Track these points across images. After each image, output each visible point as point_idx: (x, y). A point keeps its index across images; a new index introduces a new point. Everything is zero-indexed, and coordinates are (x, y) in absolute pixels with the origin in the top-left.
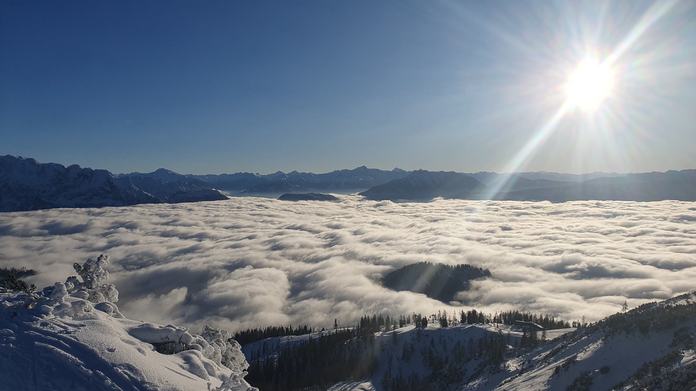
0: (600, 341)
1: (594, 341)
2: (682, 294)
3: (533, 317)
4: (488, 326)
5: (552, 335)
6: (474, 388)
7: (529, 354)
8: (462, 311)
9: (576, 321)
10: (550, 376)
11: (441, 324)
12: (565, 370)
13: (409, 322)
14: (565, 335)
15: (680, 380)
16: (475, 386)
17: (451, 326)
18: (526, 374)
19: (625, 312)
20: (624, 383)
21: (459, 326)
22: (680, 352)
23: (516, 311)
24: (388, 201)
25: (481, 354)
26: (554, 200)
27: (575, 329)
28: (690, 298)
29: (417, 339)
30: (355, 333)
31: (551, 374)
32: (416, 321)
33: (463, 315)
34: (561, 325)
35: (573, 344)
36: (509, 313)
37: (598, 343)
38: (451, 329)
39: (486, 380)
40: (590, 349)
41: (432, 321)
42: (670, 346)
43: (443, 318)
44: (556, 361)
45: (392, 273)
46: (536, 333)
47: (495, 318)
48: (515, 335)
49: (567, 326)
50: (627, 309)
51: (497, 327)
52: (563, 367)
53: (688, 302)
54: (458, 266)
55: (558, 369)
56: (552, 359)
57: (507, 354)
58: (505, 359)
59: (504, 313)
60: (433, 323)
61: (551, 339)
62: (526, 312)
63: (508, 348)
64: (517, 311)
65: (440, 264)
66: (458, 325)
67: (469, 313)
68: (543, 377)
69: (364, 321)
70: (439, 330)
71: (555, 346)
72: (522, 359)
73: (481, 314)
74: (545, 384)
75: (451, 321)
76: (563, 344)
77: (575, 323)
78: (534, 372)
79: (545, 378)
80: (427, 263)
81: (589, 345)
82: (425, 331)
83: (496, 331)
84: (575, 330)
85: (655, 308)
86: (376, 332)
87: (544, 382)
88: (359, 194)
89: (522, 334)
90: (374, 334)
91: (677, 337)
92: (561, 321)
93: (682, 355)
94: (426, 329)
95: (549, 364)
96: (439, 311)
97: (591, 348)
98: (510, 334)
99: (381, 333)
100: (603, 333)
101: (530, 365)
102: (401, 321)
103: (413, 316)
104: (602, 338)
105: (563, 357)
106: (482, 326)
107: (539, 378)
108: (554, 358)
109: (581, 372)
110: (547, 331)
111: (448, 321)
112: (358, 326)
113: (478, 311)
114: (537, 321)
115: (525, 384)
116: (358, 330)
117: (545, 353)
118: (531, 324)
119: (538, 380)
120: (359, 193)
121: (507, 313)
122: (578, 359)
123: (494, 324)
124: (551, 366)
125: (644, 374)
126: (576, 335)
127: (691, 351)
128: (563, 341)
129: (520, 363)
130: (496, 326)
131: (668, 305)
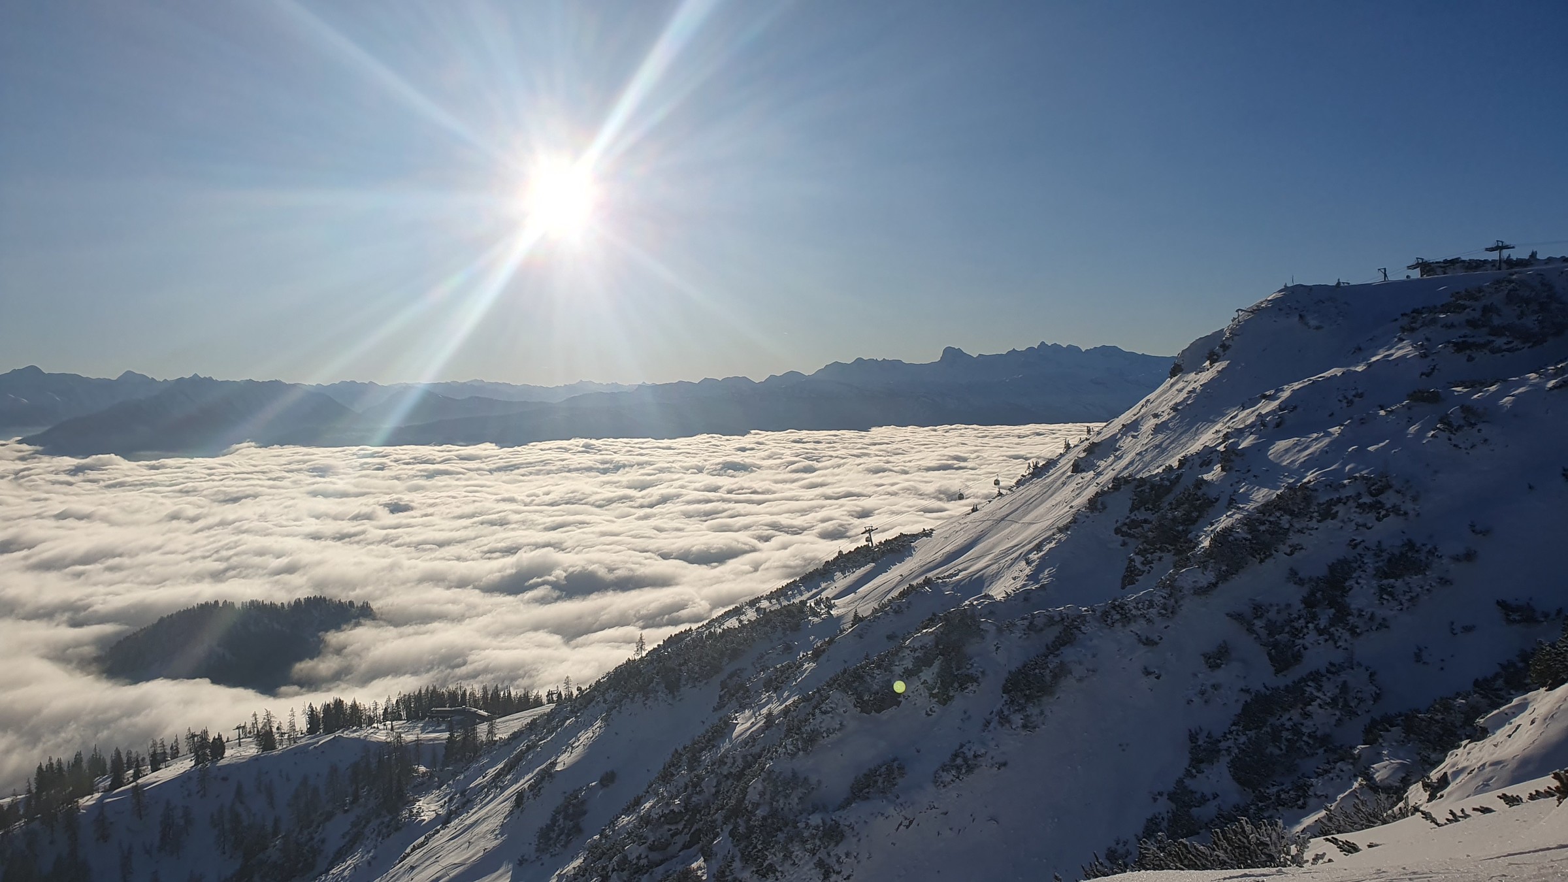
0: (598, 723)
1: (587, 725)
2: (731, 607)
3: (468, 694)
4: (372, 731)
5: (507, 726)
6: (343, 878)
7: (462, 776)
8: (310, 706)
9: (553, 689)
10: (505, 815)
11: (258, 745)
12: (535, 795)
13: (175, 754)
14: (534, 722)
15: (732, 770)
16: (345, 873)
17: (285, 746)
18: (457, 821)
19: (640, 656)
20: (642, 797)
21: (303, 742)
22: (729, 718)
23: (431, 688)
24: (108, 455)
25: (356, 799)
26: (502, 442)
27: (553, 706)
28: (744, 613)
29: (198, 792)
30: (19, 811)
31: (507, 810)
32: (196, 749)
33: (312, 716)
34: (526, 703)
35: (550, 738)
36: (416, 694)
37: (594, 728)
38: (286, 754)
39: (371, 854)
40: (580, 742)
41: (238, 741)
42: (715, 710)
43: (263, 731)
44: (517, 781)
45: (127, 638)
46: (474, 729)
47: (386, 709)
48: (431, 740)
49: (538, 703)
50: (645, 650)
51: (392, 729)
52: (531, 791)
53: (740, 622)
54: (298, 602)
55: (520, 797)
56: (508, 777)
57: (415, 786)
58: (411, 798)
59: (405, 695)
60: (240, 745)
61: (505, 736)
62: (452, 687)
63: (417, 771)
64: (435, 687)
65: (252, 602)
66: (302, 740)
67: (327, 708)
68: (491, 820)
69: (48, 776)
70: (255, 759)
71: (514, 749)
72: (448, 791)
73: (354, 707)
74: (496, 835)
75: (285, 733)
76: (529, 741)
77: (552, 694)
78: (473, 814)
79: (495, 822)
80: (221, 605)
81: (579, 735)
82: (220, 768)
83: (389, 740)
84: (552, 708)
85: (689, 641)
86: (83, 797)
87: (495, 830)
88: (20, 442)
89: (446, 735)
90: (77, 802)
91: (726, 690)
92: (524, 695)
93: (734, 722)
94: (222, 762)
95: (503, 789)
96: (255, 715)
97: (582, 739)
98: (421, 740)
99: (97, 795)
100: (604, 705)
101: (465, 800)
102: (154, 756)
103: (187, 739)
104: (601, 715)
105: (530, 770)
106: (358, 733)
107: (484, 825)
108: (513, 775)
109: (565, 793)
110: (498, 720)
111: (277, 736)
112: (29, 791)
113: (348, 701)
114: (476, 703)
115: (455, 844)
116: (27, 801)
117: (494, 769)
118: (464, 711)
119: (483, 828)
120: (20, 438)
121: (412, 694)
122: (558, 768)
123: (385, 725)
124: (507, 793)
125: (675, 773)
126: (554, 718)
127: (747, 713)
128: (529, 736)
129: (443, 801)
130: (389, 727)
131: (710, 632)
